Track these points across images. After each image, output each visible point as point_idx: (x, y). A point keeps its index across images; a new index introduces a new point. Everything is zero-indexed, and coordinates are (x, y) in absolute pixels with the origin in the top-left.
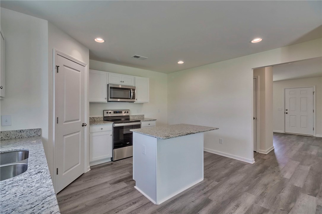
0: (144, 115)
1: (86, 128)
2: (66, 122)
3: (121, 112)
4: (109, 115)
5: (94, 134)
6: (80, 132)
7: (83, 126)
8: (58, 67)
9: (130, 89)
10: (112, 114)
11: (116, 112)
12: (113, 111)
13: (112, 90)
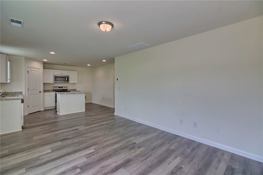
0: (76, 89)
1: (41, 93)
2: (32, 90)
3: (62, 88)
4: (56, 89)
5: (46, 96)
6: (39, 95)
7: (40, 92)
8: (28, 71)
9: (66, 77)
10: (58, 88)
11: (60, 88)
12: (58, 87)
13: (56, 78)
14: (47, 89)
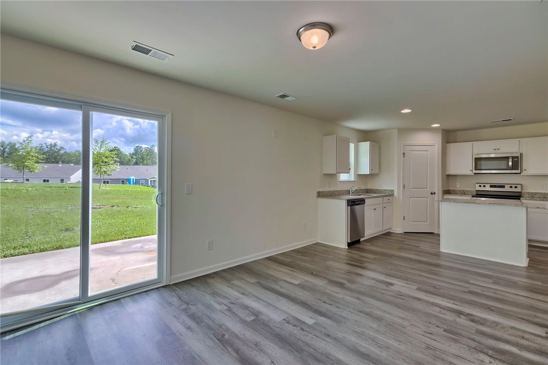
1: (436, 196)
2: (412, 188)
3: (503, 187)
4: (482, 189)
6: (428, 199)
7: (432, 194)
8: (404, 153)
9: (507, 158)
10: (488, 188)
11: (495, 186)
12: (489, 185)
13: (478, 161)
14: (461, 189)
